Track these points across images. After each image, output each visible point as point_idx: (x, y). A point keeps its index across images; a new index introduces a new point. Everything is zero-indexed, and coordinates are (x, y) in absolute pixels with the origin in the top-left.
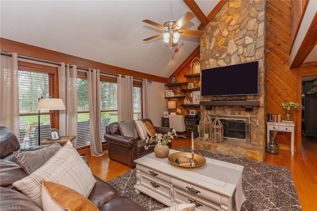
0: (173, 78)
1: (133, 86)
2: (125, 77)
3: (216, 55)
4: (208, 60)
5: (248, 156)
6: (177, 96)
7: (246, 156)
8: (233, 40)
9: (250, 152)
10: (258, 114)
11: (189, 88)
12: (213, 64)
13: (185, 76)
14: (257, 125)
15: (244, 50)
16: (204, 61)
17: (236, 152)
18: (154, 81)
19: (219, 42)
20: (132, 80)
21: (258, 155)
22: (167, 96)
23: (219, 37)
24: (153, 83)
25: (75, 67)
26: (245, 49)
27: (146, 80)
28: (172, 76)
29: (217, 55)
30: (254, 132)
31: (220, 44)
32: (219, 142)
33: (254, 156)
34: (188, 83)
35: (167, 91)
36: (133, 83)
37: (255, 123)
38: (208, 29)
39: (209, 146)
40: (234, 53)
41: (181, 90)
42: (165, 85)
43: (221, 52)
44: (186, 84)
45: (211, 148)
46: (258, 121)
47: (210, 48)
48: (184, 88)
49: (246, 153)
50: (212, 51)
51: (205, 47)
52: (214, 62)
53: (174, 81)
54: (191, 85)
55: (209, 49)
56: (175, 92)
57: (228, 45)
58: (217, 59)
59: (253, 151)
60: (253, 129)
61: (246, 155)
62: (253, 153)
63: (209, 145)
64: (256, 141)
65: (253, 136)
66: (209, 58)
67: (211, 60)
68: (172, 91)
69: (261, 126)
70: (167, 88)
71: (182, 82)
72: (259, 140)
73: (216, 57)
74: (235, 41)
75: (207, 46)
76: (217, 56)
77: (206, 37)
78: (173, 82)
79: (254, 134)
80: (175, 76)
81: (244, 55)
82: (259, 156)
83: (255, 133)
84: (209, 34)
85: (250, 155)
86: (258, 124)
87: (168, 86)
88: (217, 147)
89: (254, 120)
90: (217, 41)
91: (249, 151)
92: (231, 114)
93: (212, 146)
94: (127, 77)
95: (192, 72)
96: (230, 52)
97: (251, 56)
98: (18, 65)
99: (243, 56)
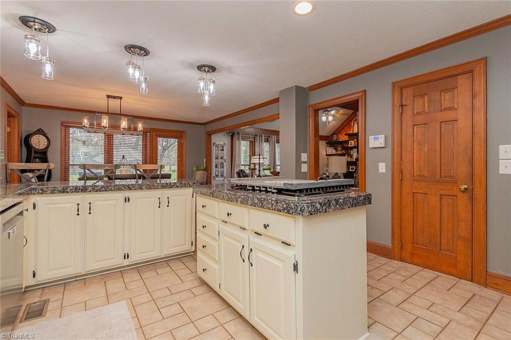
0: (334, 136)
6: (338, 153)
11: (349, 146)
13: (346, 135)
22: (328, 153)
28: (333, 134)
34: (349, 141)
35: (328, 148)
41: (342, 148)
42: (327, 143)
44: (347, 142)
48: (346, 145)
53: (336, 138)
54: (351, 142)
56: (336, 150)
68: (333, 148)
70: (328, 145)
71: (344, 140)
78: (334, 140)
80: (336, 134)
87: (330, 144)
95: (353, 130)
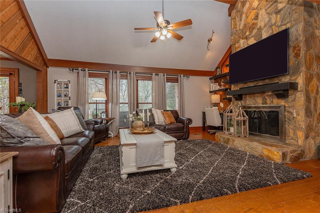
1: (167, 82)
2: (158, 75)
3: (246, 34)
4: (238, 42)
5: (264, 154)
6: (221, 88)
7: (262, 154)
8: (264, 10)
9: (266, 149)
10: (295, 101)
12: (243, 45)
13: (227, 66)
14: (294, 117)
15: (277, 17)
16: (235, 44)
17: (251, 147)
18: (192, 75)
19: (249, 18)
20: (166, 76)
21: (275, 153)
22: (211, 90)
23: (249, 11)
24: (191, 77)
25: (118, 72)
26: (279, 16)
27: (182, 75)
29: (248, 33)
30: (290, 126)
31: (249, 20)
32: (240, 136)
33: (270, 155)
35: (212, 84)
36: (167, 79)
37: (292, 114)
38: (238, 6)
39: (228, 140)
40: (265, 26)
42: (210, 79)
43: (252, 28)
45: (229, 142)
46: (295, 111)
47: (240, 27)
49: (262, 149)
50: (242, 30)
51: (236, 28)
52: (244, 42)
53: (219, 72)
55: (239, 29)
57: (258, 18)
58: (246, 38)
59: (270, 148)
60: (289, 123)
61: (262, 152)
62: (269, 150)
63: (228, 138)
64: (293, 139)
65: (290, 132)
66: (239, 40)
67: (242, 41)
68: (217, 84)
69: (299, 118)
70: (212, 81)
71: (224, 73)
72: (297, 138)
73: (246, 37)
74: (266, 10)
75: (238, 26)
76: (248, 35)
77: (237, 17)
78: (218, 74)
79: (290, 129)
80: (219, 68)
81: (277, 25)
82: (277, 155)
83: (292, 128)
84: (239, 11)
85: (266, 153)
86: (295, 115)
87: (214, 79)
88: (234, 141)
89: (291, 110)
90: (247, 17)
91: (266, 147)
92: (263, 104)
93: (231, 140)
94: (161, 75)
96: (260, 26)
97: (286, 23)
98: (89, 75)
99: (276, 27)
